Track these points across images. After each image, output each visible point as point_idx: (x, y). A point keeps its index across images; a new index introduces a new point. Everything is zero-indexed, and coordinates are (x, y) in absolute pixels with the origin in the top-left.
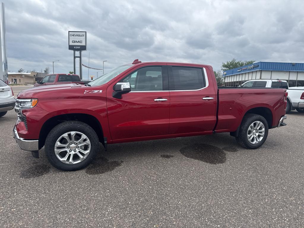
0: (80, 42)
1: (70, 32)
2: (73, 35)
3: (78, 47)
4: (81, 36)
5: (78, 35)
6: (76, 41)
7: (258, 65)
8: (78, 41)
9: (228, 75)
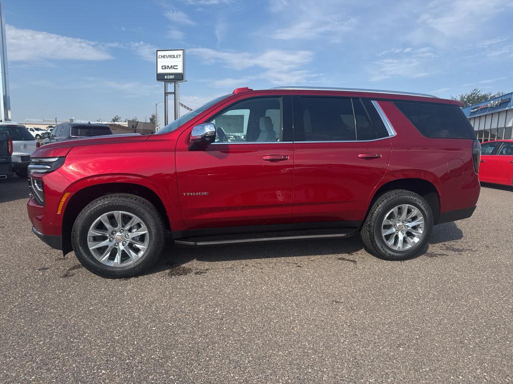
0: (175, 67)
1: (158, 52)
2: (164, 57)
3: (171, 77)
4: (176, 56)
5: (170, 56)
6: (168, 66)
8: (172, 66)
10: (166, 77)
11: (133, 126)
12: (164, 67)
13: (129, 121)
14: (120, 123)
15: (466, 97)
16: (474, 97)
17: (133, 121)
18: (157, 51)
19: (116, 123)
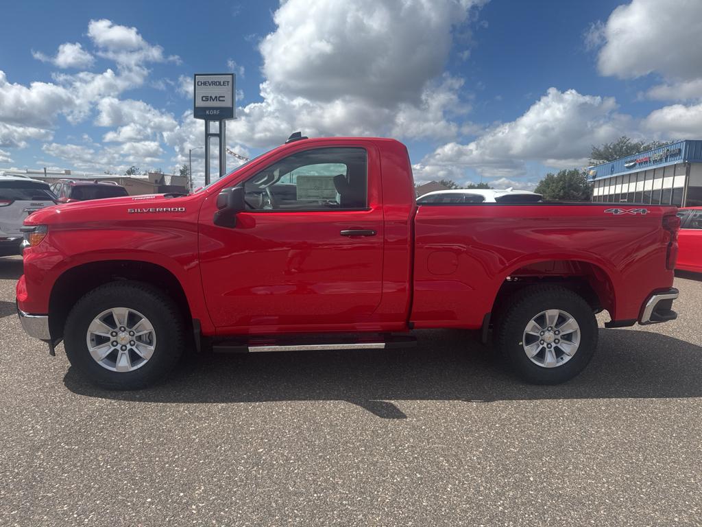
0: (221, 99)
1: (196, 77)
2: (205, 83)
3: (215, 112)
4: (222, 84)
5: (214, 83)
6: (211, 97)
7: (680, 150)
8: (216, 97)
9: (600, 178)
10: (207, 112)
11: (156, 181)
12: (206, 99)
13: (150, 174)
14: (137, 177)
15: (611, 147)
16: (622, 147)
17: (156, 173)
18: (195, 75)
19: (132, 176)
